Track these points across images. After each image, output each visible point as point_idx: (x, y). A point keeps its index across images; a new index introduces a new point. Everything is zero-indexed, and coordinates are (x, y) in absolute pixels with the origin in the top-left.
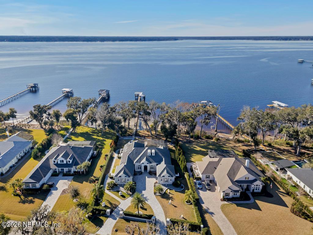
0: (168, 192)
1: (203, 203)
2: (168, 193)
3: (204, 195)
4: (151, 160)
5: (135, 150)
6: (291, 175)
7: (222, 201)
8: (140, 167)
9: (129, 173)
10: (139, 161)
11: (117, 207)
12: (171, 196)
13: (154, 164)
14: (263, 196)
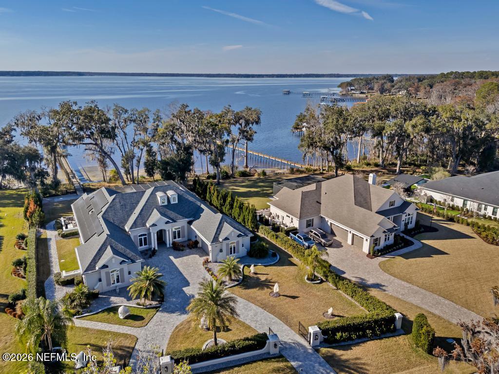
0: (252, 271)
1: (344, 273)
2: (251, 275)
3: (332, 256)
4: (173, 214)
5: (117, 200)
6: (430, 193)
7: (372, 258)
8: (145, 239)
9: (128, 251)
10: (139, 221)
11: (134, 353)
12: (263, 278)
13: (182, 223)
14: (423, 232)
